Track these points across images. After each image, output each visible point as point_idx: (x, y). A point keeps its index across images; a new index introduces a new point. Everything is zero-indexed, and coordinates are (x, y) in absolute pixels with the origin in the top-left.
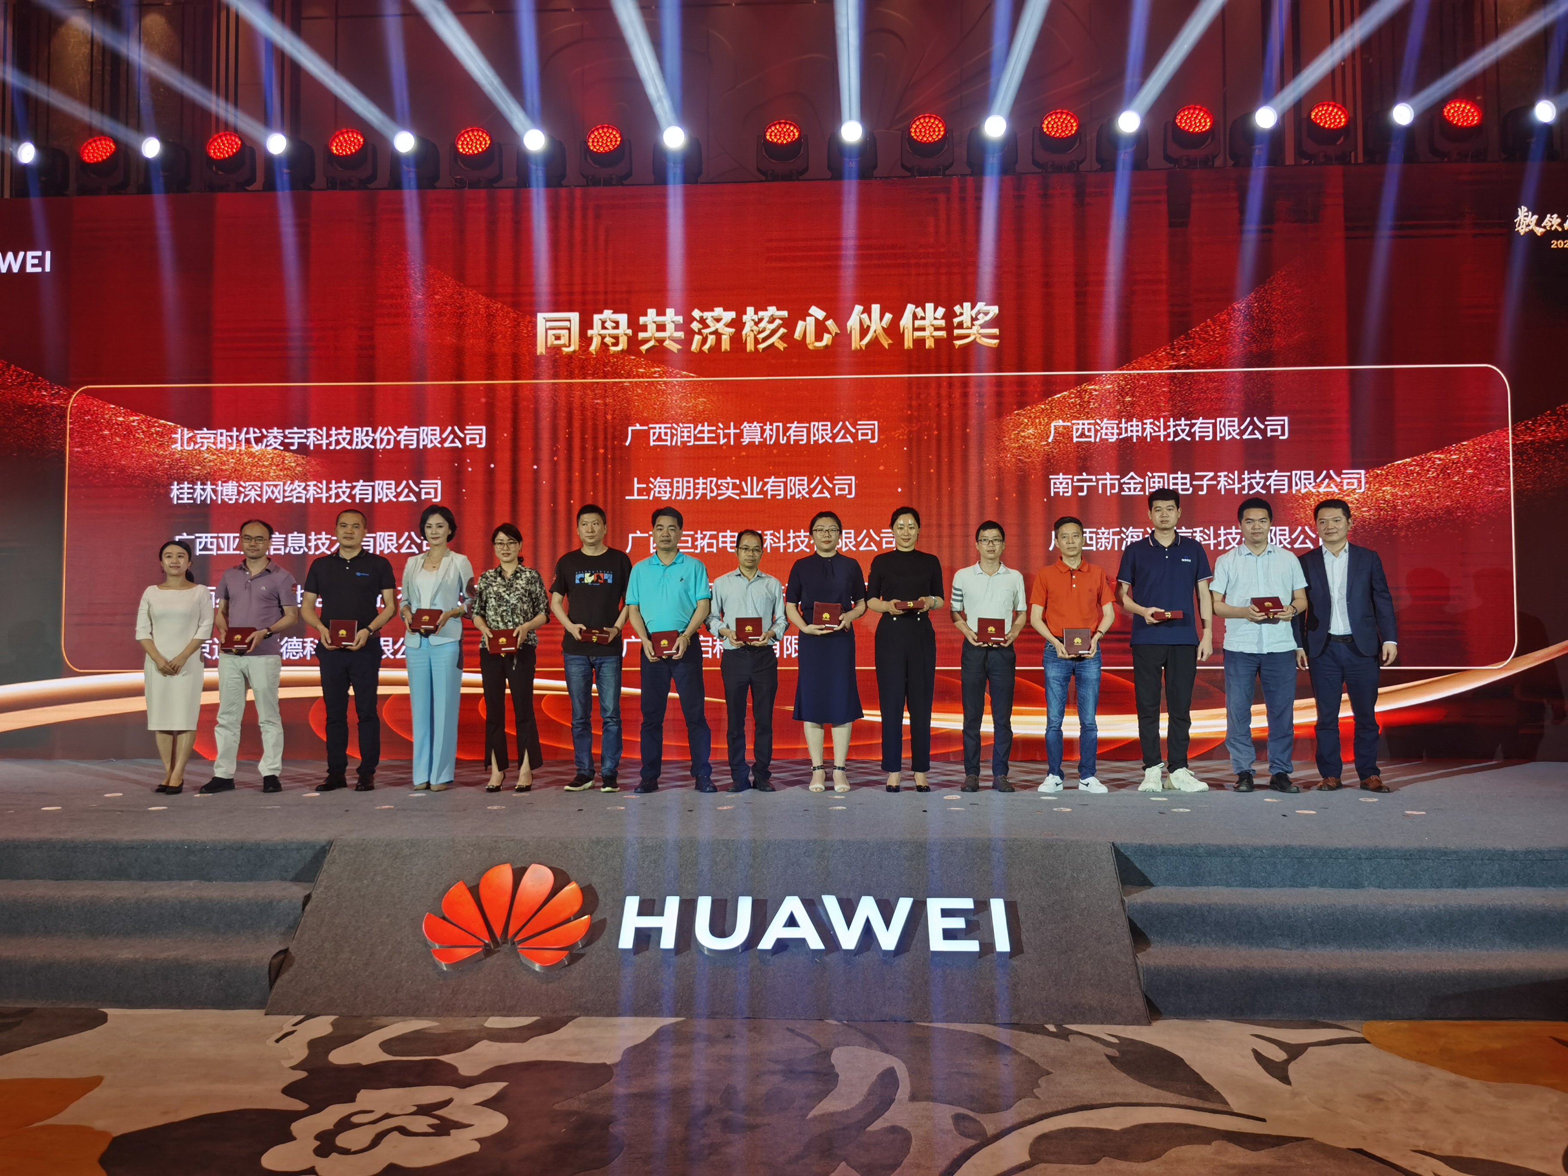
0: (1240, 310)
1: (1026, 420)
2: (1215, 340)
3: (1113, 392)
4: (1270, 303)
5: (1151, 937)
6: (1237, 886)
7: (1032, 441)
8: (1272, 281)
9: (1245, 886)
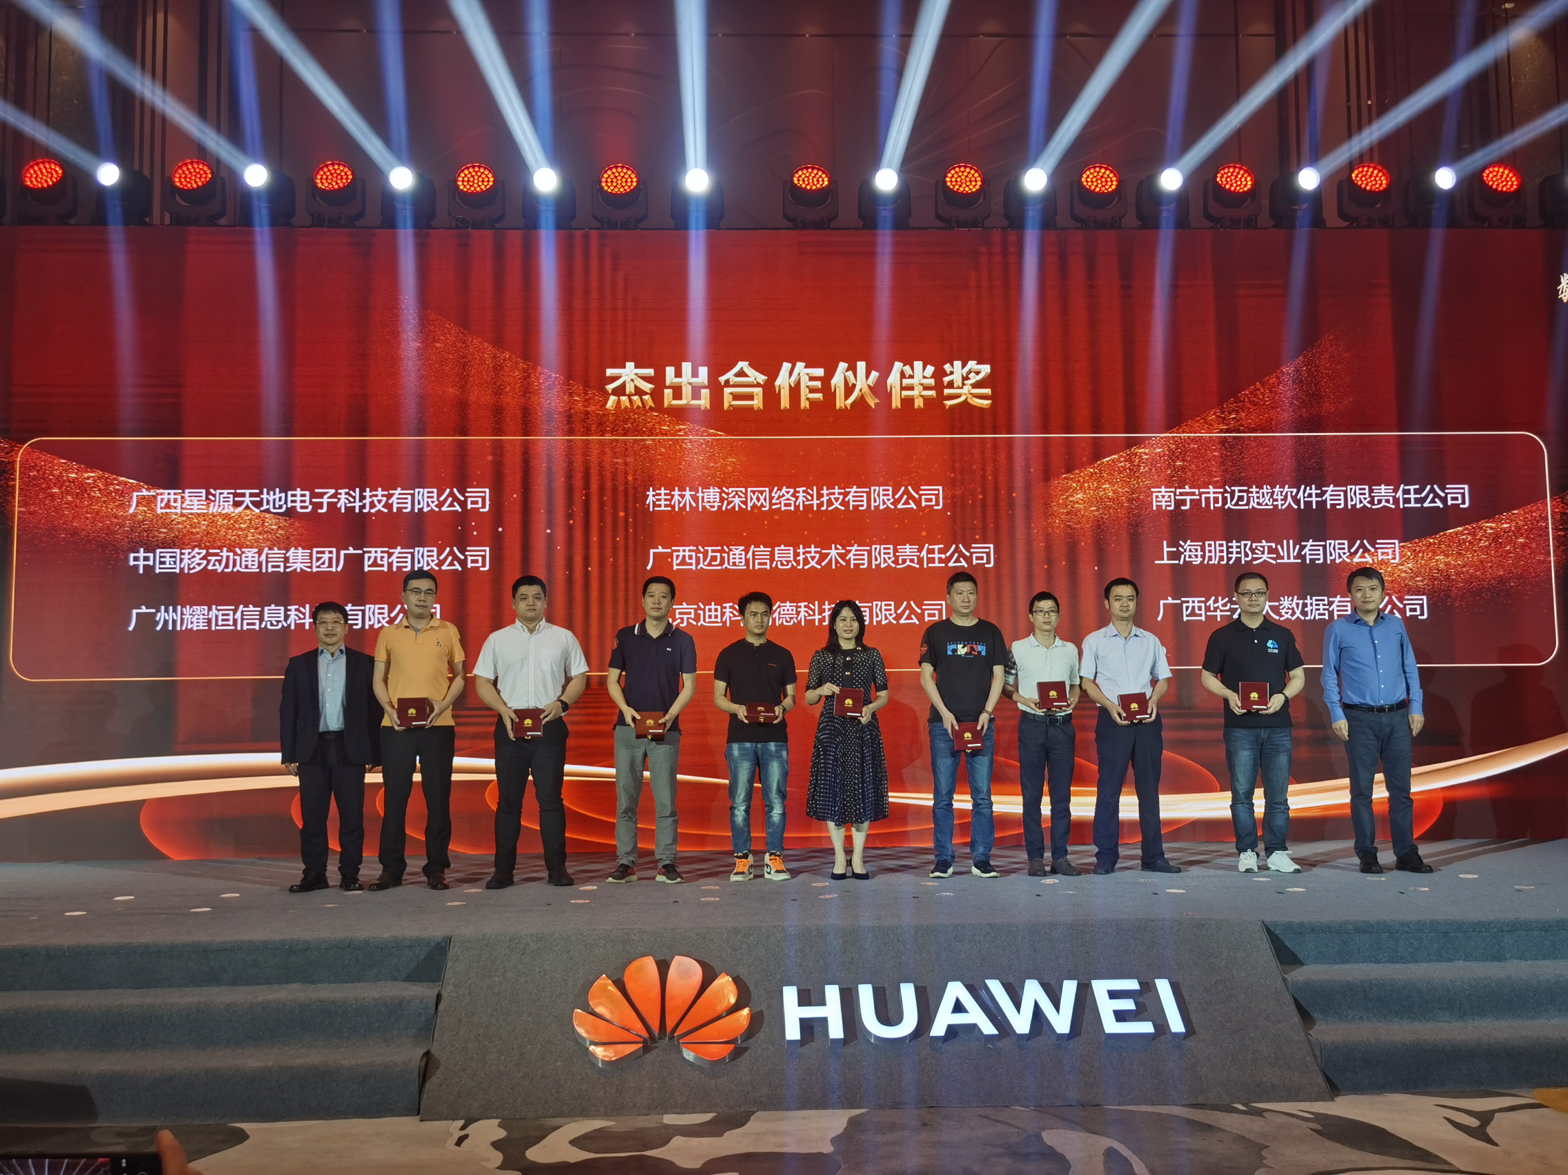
0: (1288, 374)
1: (1074, 485)
2: (1264, 404)
3: (1164, 456)
4: (1319, 367)
5: (1315, 1015)
6: (1385, 962)
7: (1081, 506)
8: (1320, 345)
9: (1393, 962)
